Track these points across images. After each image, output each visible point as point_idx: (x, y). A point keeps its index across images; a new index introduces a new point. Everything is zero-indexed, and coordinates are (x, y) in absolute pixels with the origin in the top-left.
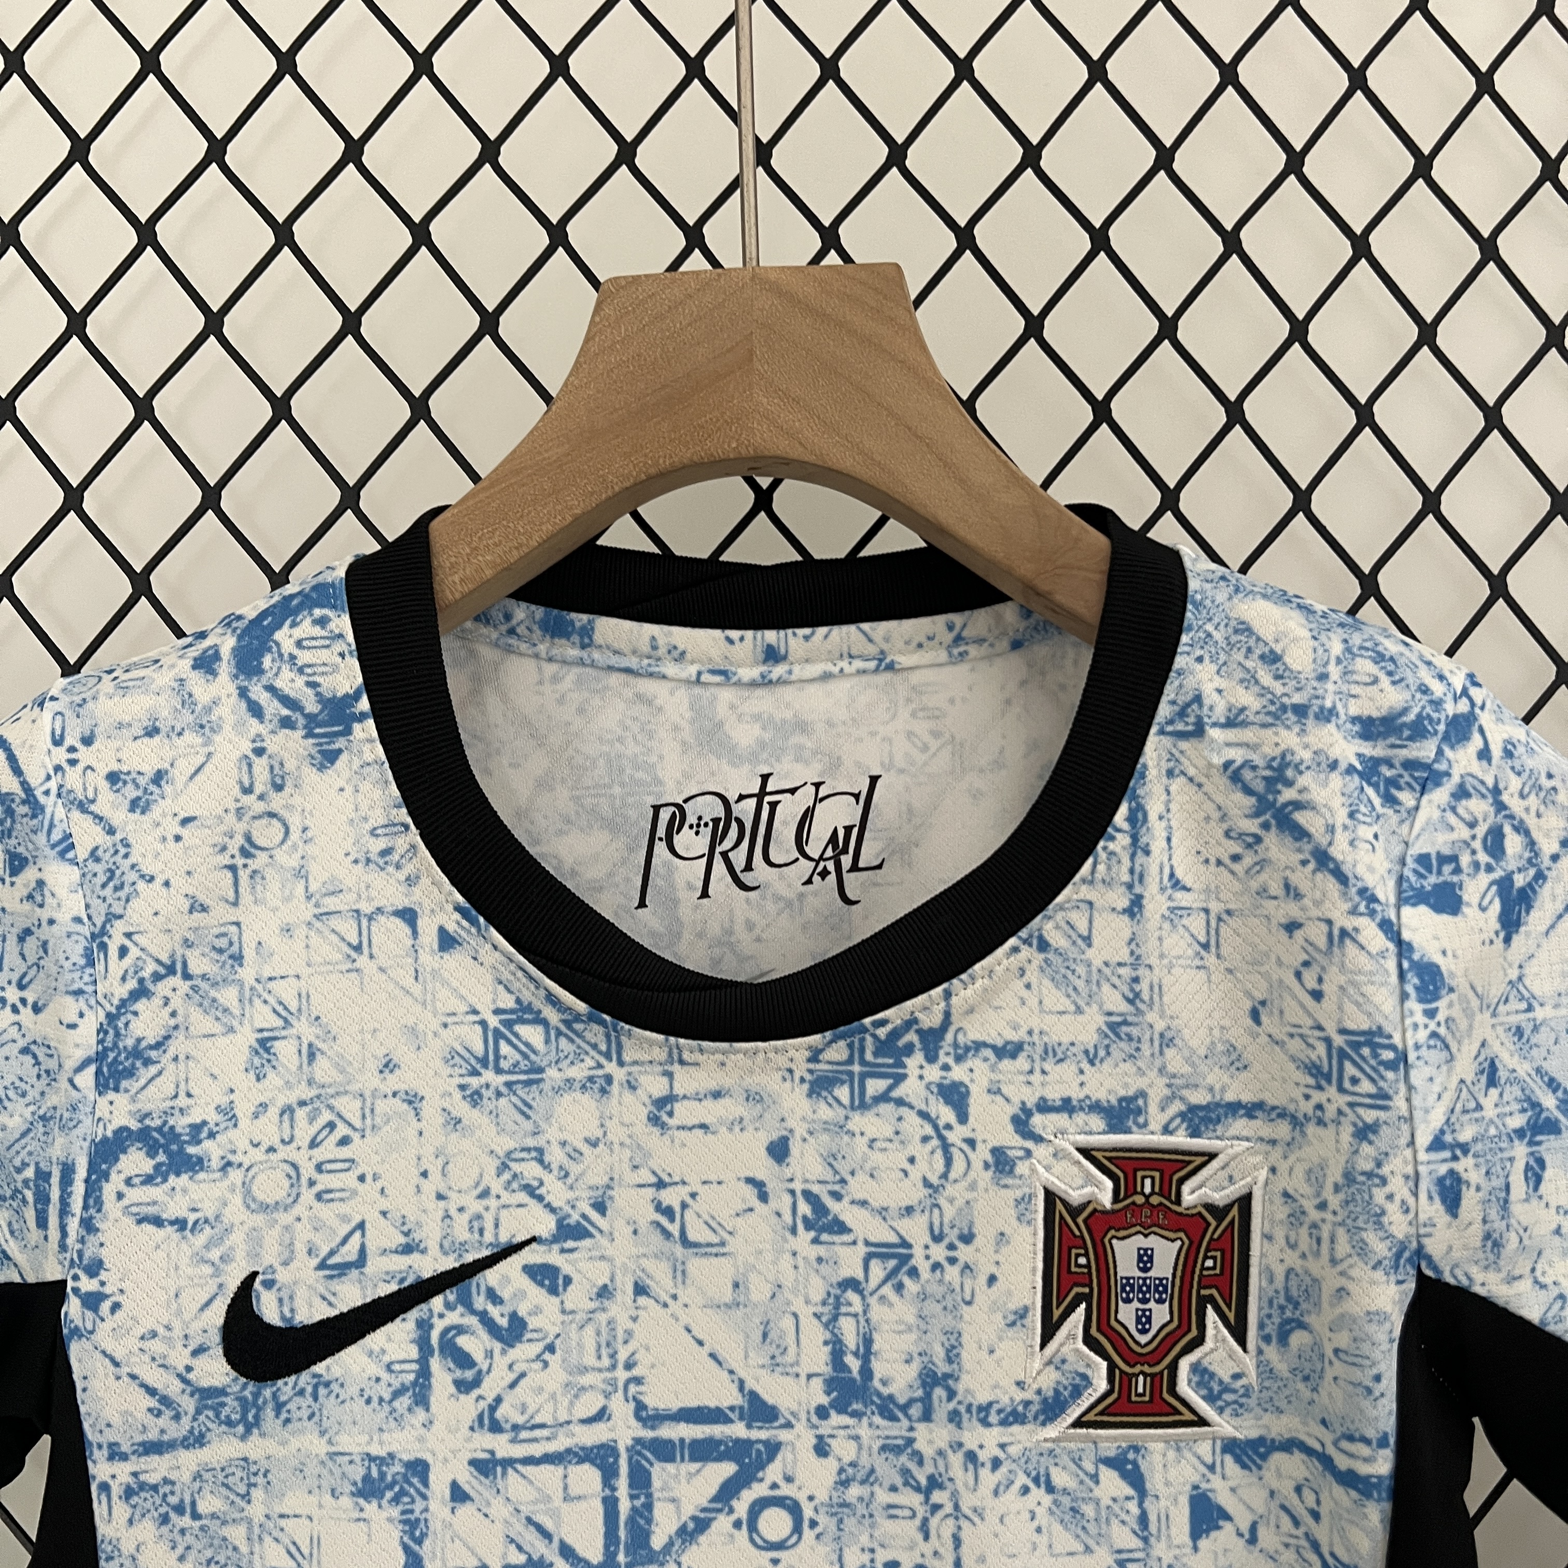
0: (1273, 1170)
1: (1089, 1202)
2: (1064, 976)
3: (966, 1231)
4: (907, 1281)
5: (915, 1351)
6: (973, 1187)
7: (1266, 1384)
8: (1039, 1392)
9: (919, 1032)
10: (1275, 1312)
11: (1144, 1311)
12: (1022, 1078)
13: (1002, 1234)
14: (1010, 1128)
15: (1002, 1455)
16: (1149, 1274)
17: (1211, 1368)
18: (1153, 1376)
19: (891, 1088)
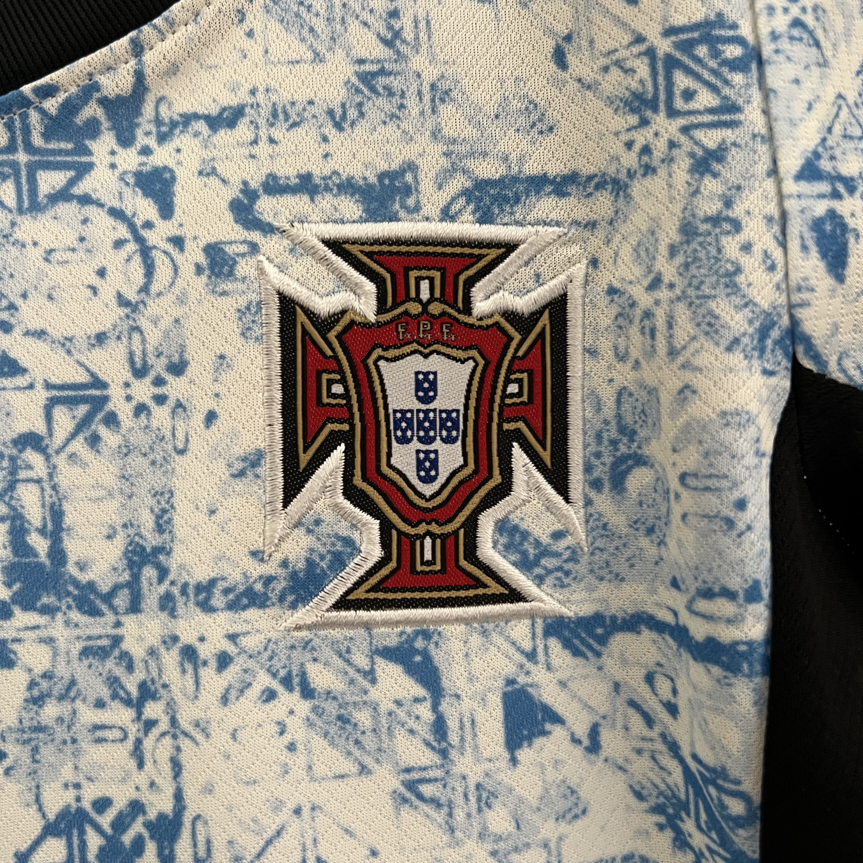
0: (594, 263)
1: (344, 312)
2: (297, 15)
3: (176, 359)
4: (103, 431)
5: (118, 522)
6: (182, 300)
7: (599, 543)
8: (284, 564)
9: (104, 102)
10: (605, 449)
11: (427, 453)
12: (245, 151)
13: (222, 357)
14: (229, 217)
15: (231, 649)
16: (432, 406)
17: (524, 526)
18: (444, 537)
19: (72, 182)
